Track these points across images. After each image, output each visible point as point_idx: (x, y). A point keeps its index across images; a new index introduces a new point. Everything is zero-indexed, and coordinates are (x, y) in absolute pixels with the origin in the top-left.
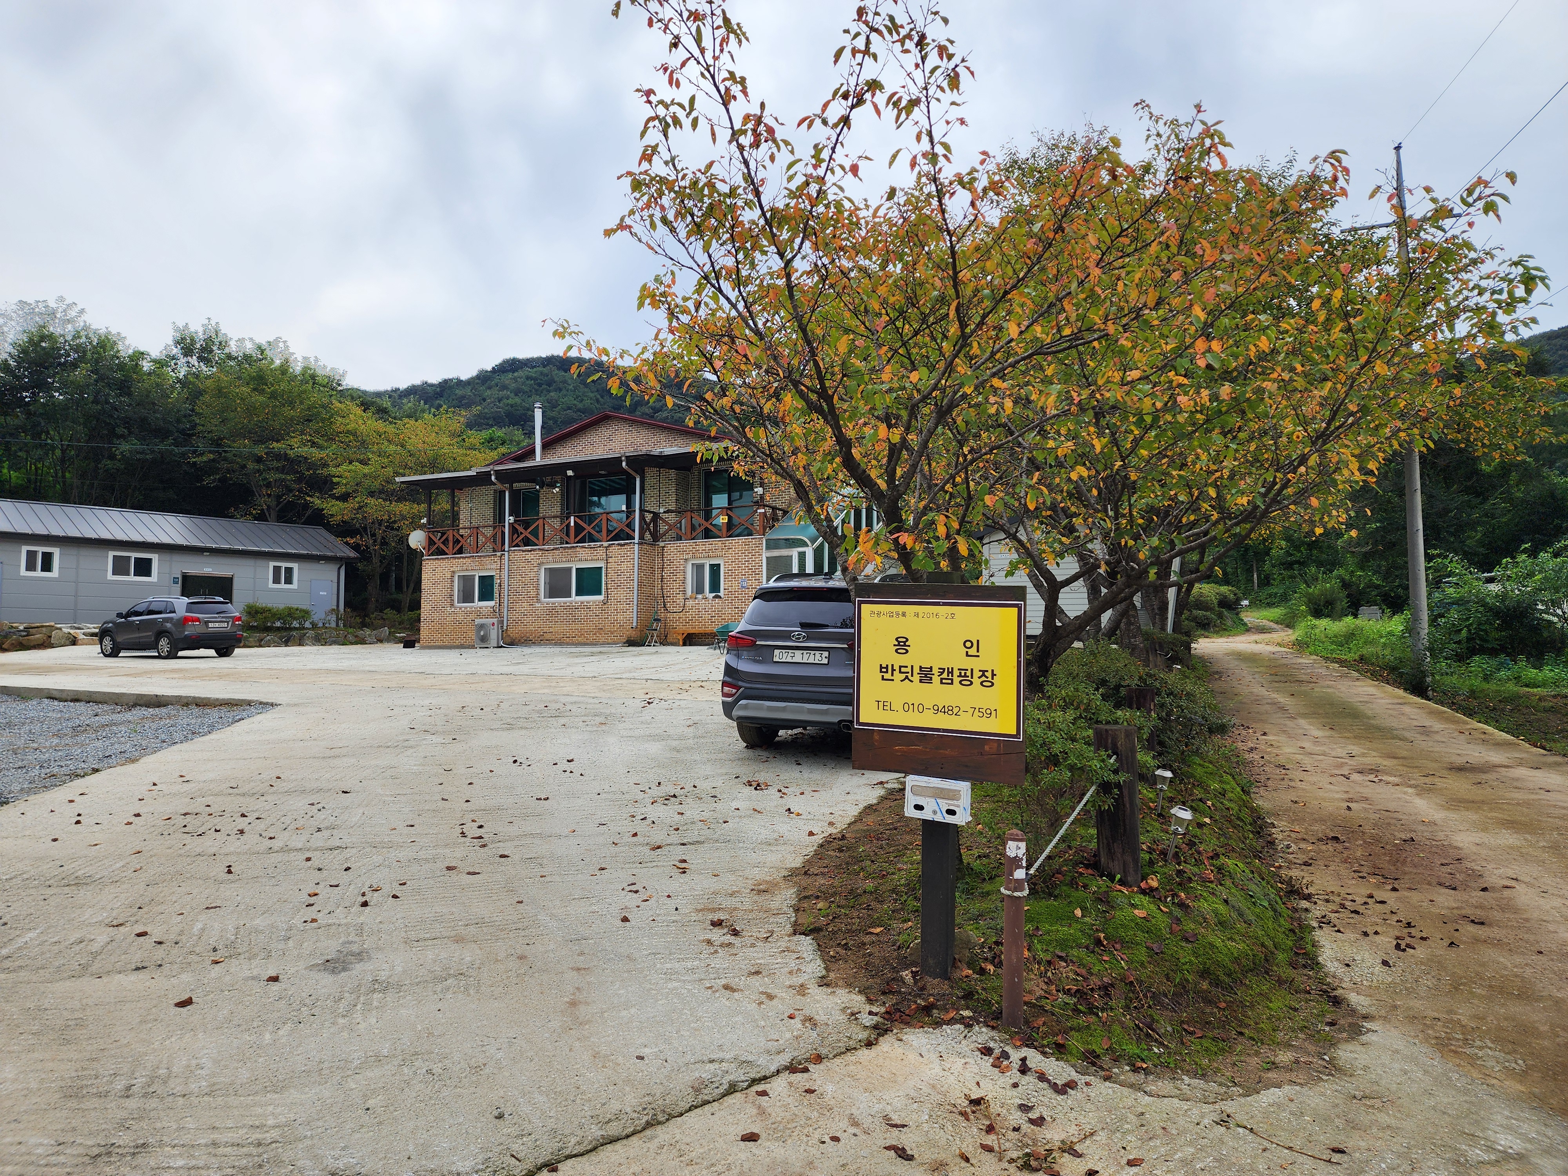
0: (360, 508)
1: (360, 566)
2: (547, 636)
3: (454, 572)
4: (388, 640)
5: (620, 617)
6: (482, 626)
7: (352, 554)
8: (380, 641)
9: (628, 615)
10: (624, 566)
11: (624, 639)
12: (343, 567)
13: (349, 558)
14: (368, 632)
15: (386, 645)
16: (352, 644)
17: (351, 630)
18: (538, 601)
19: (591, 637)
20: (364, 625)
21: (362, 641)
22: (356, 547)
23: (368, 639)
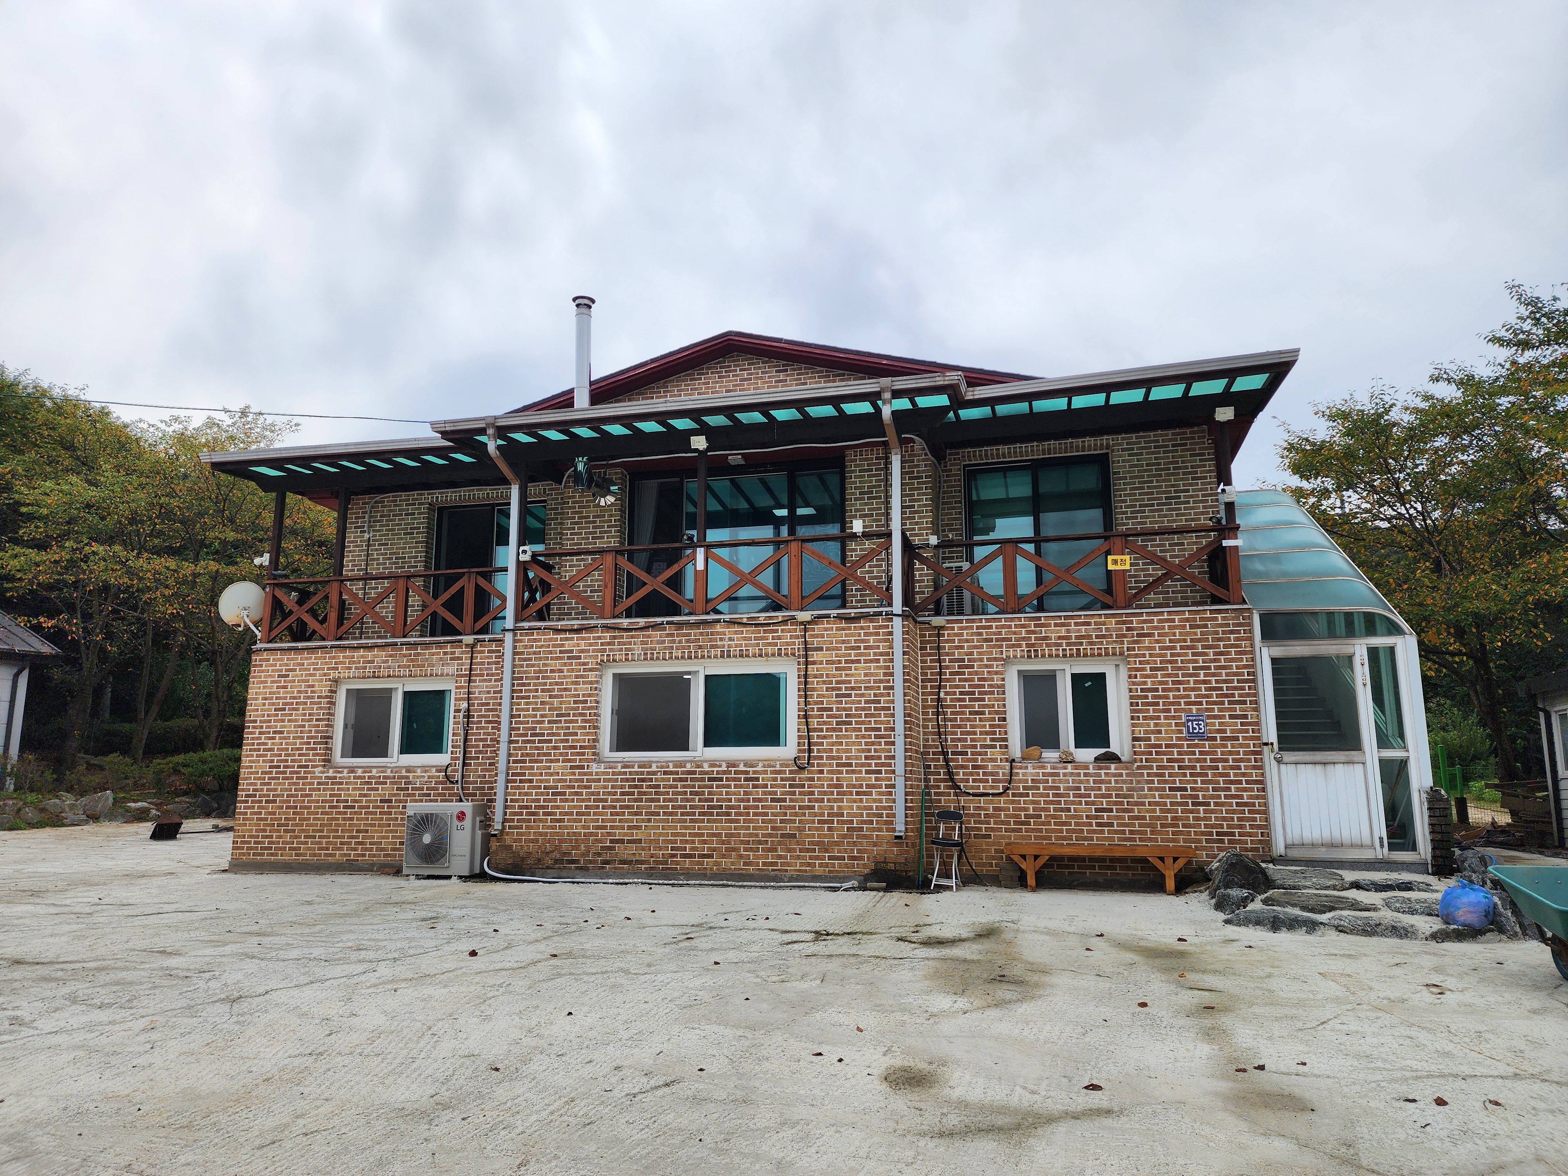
0: (72, 563)
1: (57, 674)
2: (625, 852)
3: (336, 681)
4: (111, 816)
5: (849, 807)
6: (424, 822)
7: (46, 649)
8: (94, 818)
9: (875, 800)
10: (858, 673)
11: (865, 865)
12: (25, 674)
13: (39, 655)
14: (69, 799)
15: (108, 828)
16: (32, 825)
17: (31, 797)
18: (597, 758)
19: (760, 860)
20: (60, 785)
21: (55, 821)
22: (55, 636)
23: (70, 816)
